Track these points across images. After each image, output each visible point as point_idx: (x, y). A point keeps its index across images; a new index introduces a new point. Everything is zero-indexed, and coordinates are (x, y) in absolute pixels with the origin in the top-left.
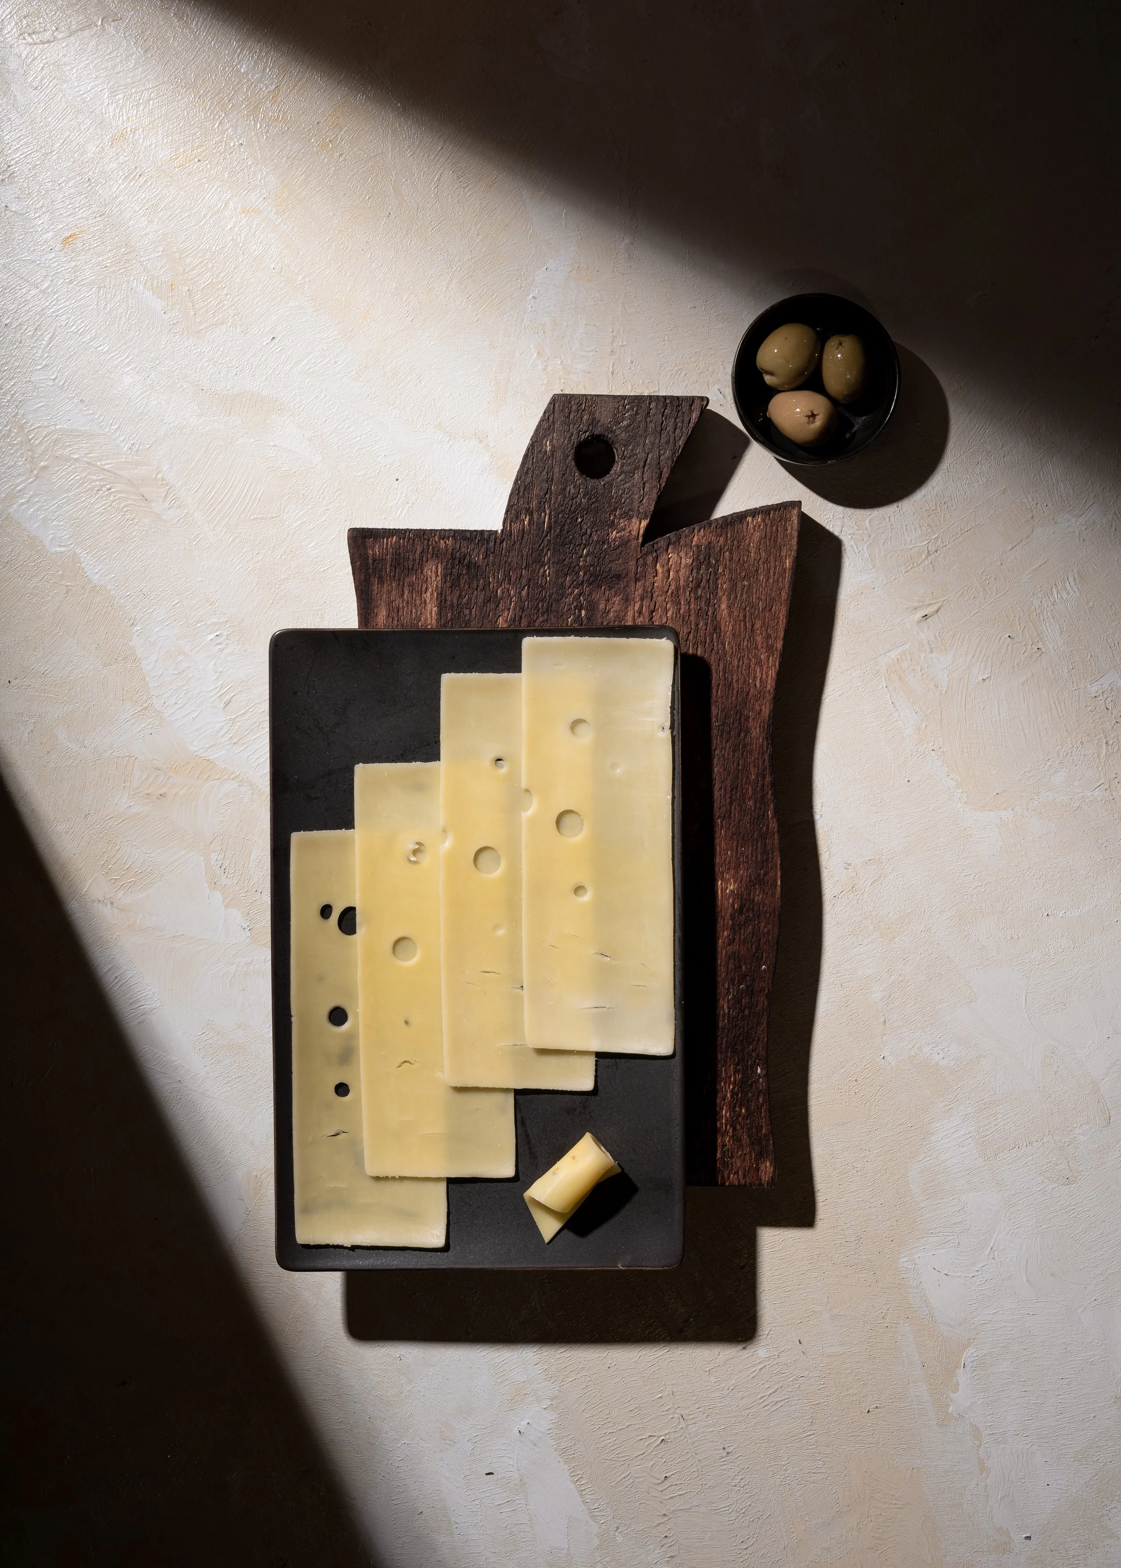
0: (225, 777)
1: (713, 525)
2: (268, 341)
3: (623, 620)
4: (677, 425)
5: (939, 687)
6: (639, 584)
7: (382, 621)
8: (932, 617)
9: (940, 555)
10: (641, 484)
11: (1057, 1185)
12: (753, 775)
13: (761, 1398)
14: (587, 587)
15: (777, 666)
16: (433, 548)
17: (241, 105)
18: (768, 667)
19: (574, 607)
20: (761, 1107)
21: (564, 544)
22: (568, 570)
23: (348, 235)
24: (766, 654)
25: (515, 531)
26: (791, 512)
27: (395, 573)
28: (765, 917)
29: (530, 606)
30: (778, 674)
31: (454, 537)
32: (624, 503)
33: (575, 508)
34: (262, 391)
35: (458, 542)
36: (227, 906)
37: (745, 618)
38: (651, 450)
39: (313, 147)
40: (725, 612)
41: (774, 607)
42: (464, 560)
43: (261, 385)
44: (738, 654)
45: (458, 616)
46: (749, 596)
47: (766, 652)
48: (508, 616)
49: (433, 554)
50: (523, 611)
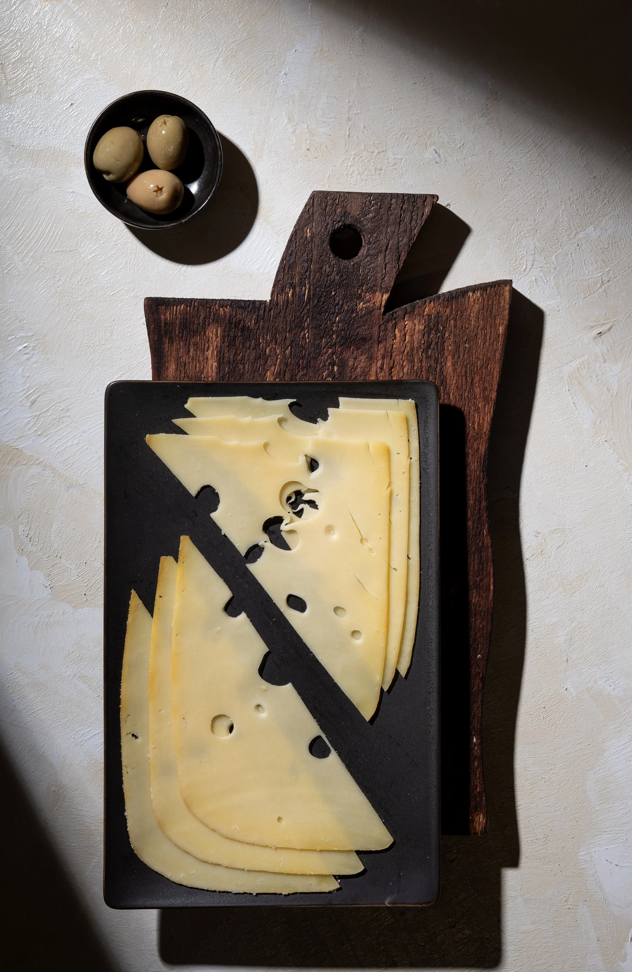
0: (31, 463)
1: (441, 299)
2: (67, 107)
3: (368, 374)
4: (412, 218)
5: (611, 391)
6: (381, 346)
7: (172, 373)
8: (605, 334)
9: (611, 284)
10: (384, 265)
12: (471, 501)
14: (339, 347)
15: (492, 413)
16: (214, 315)
18: (484, 413)
19: (328, 364)
20: (476, 770)
21: (320, 313)
22: (324, 334)
23: (133, 21)
24: (483, 403)
25: (281, 302)
26: (503, 288)
27: (183, 335)
28: (481, 615)
29: (292, 362)
30: (493, 419)
31: (231, 305)
32: (370, 280)
33: (330, 283)
34: (62, 148)
36: (31, 569)
37: (466, 374)
38: (392, 237)
40: (450, 369)
41: (489, 365)
42: (239, 325)
43: (62, 142)
44: (460, 403)
45: (234, 370)
46: (469, 356)
47: (483, 402)
48: (275, 370)
49: (214, 319)
50: (287, 367)
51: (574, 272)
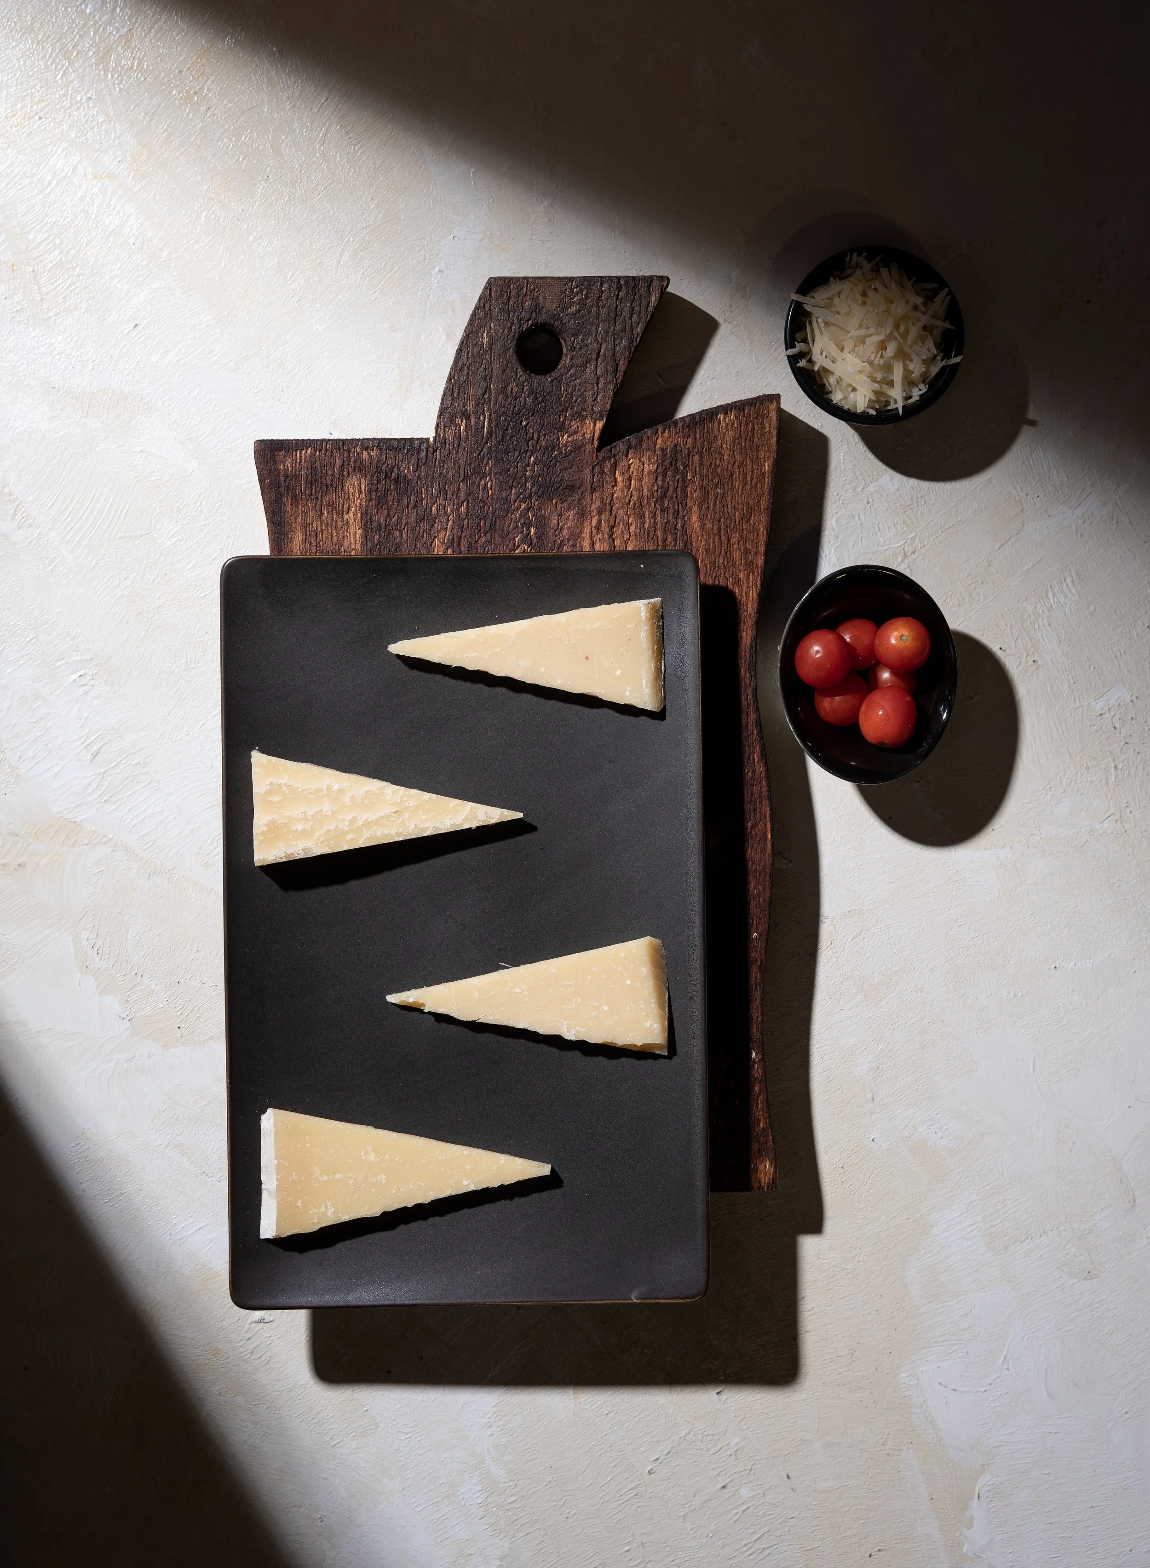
0: (95, 842)
1: (680, 424)
2: (129, 329)
3: (578, 537)
4: (633, 310)
6: (596, 495)
7: (298, 548)
9: (918, 557)
10: (595, 380)
11: (1077, 1280)
13: (745, 1546)
14: (536, 500)
15: (759, 586)
16: (355, 461)
17: (88, 52)
18: (748, 587)
19: (521, 525)
20: (758, 1097)
21: (506, 452)
22: (513, 482)
23: (220, 202)
24: (746, 572)
25: (449, 438)
26: (768, 407)
27: (311, 492)
28: (755, 876)
29: (469, 523)
31: (379, 448)
32: (575, 402)
33: (518, 409)
34: (124, 388)
35: (384, 452)
36: (101, 993)
37: (720, 532)
38: (604, 340)
39: (175, 100)
40: (697, 525)
41: (752, 518)
42: (392, 473)
43: (124, 381)
44: (713, 573)
45: (387, 539)
46: (723, 506)
47: (745, 570)
48: (445, 536)
49: (355, 468)
50: (462, 531)
51: (864, 541)
